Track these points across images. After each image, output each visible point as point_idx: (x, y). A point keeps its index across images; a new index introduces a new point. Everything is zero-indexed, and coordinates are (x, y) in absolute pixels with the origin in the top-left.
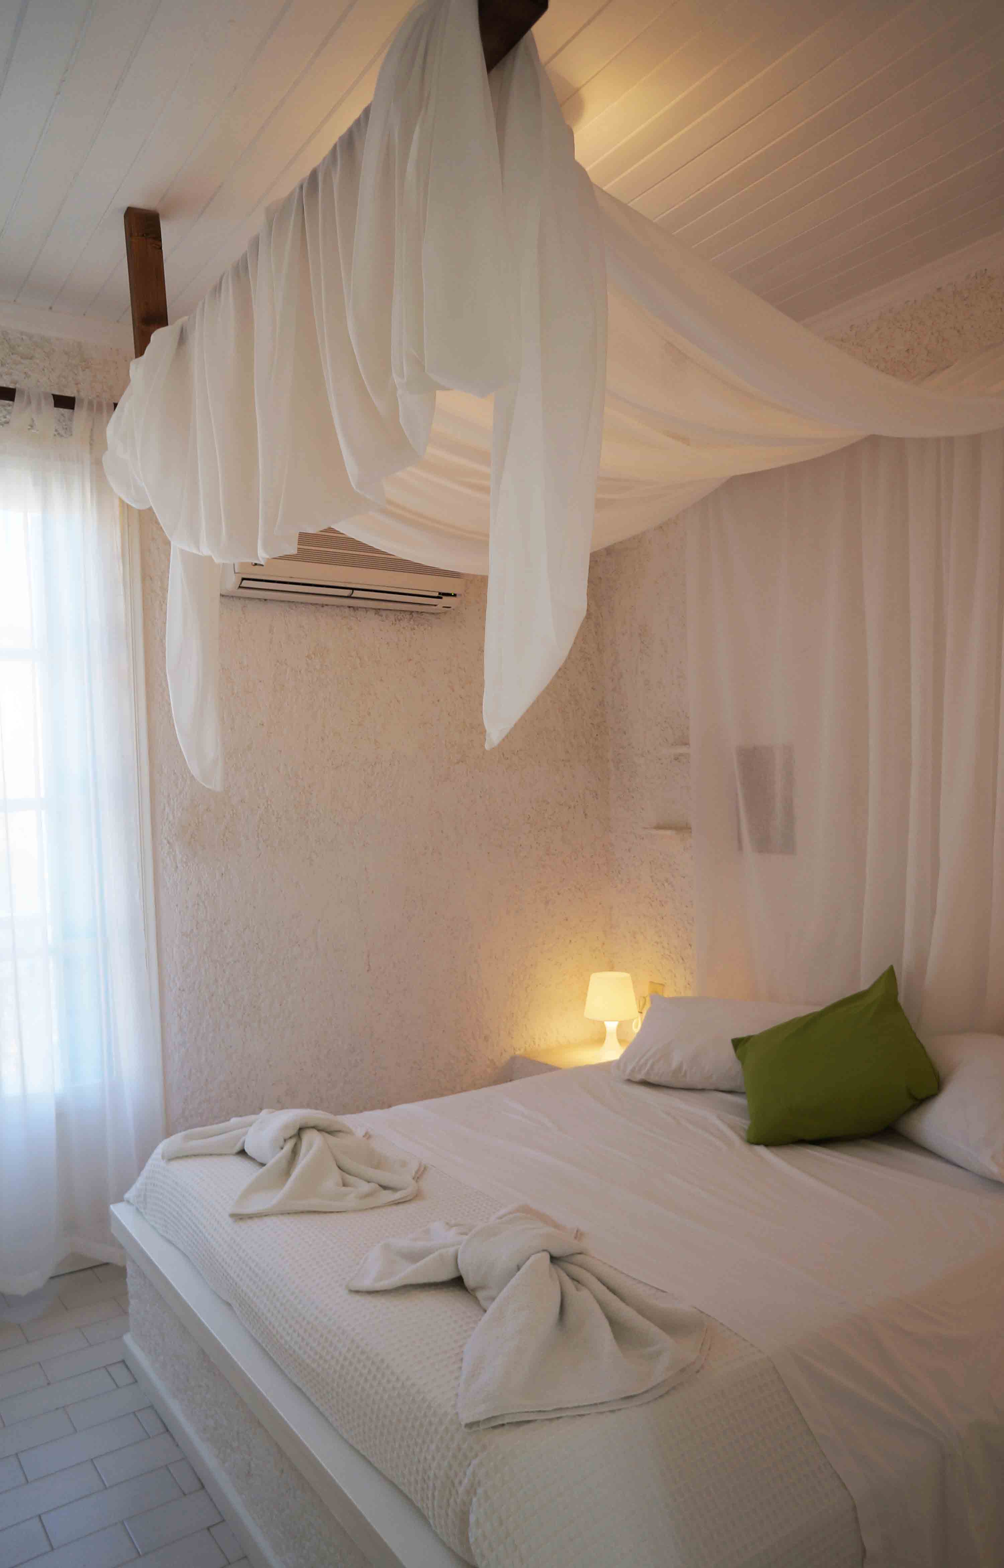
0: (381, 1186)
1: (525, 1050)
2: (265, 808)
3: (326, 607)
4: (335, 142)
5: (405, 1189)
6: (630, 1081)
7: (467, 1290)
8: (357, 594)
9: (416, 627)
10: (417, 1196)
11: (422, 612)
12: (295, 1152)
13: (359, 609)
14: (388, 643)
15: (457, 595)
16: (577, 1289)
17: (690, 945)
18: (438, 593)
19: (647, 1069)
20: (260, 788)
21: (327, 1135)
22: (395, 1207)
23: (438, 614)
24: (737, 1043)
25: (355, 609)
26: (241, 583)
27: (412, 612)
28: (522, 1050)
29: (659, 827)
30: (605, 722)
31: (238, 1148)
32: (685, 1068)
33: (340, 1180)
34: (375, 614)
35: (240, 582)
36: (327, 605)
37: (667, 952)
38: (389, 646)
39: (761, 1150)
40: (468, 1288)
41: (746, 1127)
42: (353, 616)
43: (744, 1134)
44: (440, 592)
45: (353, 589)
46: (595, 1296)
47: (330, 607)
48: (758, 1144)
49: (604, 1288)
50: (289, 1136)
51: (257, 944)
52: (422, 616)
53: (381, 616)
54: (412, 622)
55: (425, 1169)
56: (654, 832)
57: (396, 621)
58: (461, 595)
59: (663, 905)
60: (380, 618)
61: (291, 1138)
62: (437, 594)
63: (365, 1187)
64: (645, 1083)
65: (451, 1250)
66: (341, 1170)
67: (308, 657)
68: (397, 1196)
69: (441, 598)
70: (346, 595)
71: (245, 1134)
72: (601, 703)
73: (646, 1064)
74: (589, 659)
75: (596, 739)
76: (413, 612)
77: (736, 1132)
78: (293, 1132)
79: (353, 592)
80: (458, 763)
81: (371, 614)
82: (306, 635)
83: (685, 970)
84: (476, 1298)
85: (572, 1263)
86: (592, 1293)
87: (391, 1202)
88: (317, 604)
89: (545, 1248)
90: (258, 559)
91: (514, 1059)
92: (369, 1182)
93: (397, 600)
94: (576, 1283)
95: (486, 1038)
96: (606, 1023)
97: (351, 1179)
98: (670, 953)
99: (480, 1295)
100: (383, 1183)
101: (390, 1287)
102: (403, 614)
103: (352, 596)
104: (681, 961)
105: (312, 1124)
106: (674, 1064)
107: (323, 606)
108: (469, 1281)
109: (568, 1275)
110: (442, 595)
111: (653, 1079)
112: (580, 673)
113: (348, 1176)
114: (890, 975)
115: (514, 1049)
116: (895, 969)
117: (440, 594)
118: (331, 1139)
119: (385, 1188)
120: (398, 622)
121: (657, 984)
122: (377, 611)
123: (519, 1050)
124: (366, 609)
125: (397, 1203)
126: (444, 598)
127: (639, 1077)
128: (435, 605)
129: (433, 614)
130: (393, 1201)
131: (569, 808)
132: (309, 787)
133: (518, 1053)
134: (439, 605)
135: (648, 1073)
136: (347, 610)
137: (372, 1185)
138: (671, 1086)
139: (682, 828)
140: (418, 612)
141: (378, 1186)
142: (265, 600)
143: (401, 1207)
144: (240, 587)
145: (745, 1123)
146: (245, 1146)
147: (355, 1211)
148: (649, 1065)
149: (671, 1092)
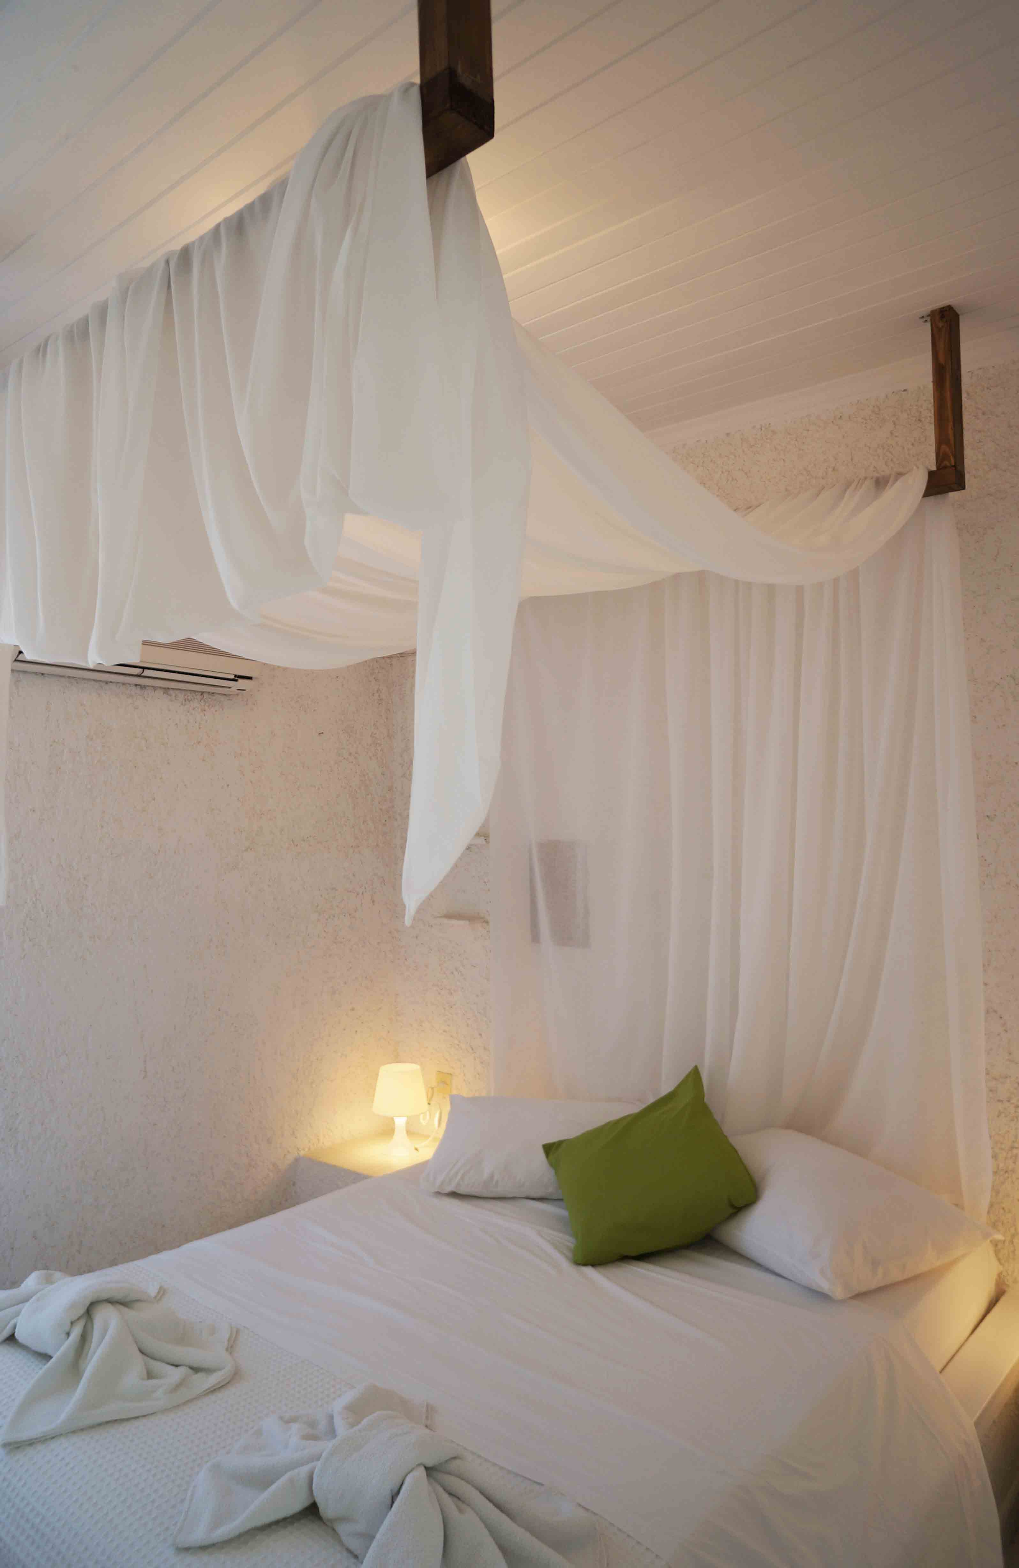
0: (192, 1368)
1: (309, 1149)
2: (33, 903)
3: (110, 684)
4: (217, 222)
5: (220, 1370)
6: (438, 1194)
7: (324, 1523)
8: (147, 673)
9: (206, 708)
10: (236, 1376)
11: (213, 693)
12: (84, 1338)
13: (147, 688)
14: (176, 724)
15: (253, 679)
16: (461, 1511)
17: (480, 1035)
18: (234, 676)
19: (457, 1180)
20: (29, 880)
21: (121, 1307)
22: (213, 1397)
23: (230, 695)
24: (549, 1149)
25: (143, 687)
26: (18, 656)
27: (202, 693)
28: (306, 1150)
29: (449, 916)
30: (393, 807)
31: (6, 1333)
32: (496, 1178)
33: (145, 1372)
34: (164, 693)
35: (17, 654)
36: (111, 682)
37: (456, 1042)
38: (177, 727)
39: (589, 1271)
40: (323, 1518)
41: (572, 1246)
42: (140, 695)
43: (570, 1255)
44: (236, 674)
45: (144, 668)
46: (481, 1518)
47: (115, 684)
48: (585, 1265)
49: (490, 1505)
50: (77, 1318)
51: (17, 1057)
52: (214, 698)
53: (170, 695)
54: (202, 703)
55: (238, 1332)
56: (446, 921)
57: (185, 701)
58: (256, 678)
59: (452, 994)
60: (169, 697)
61: (78, 1319)
62: (232, 677)
63: (176, 1375)
64: (454, 1195)
65: (304, 1470)
66: (145, 1355)
67: (88, 737)
68: (213, 1380)
69: (236, 680)
70: (136, 674)
71: (18, 1314)
72: (390, 789)
73: (457, 1173)
74: (380, 745)
75: (385, 825)
76: (204, 692)
77: (559, 1251)
78: (82, 1310)
79: (143, 671)
80: (246, 850)
81: (159, 693)
82: (88, 714)
83: (475, 1059)
84: (334, 1530)
85: (450, 1473)
86: (477, 1514)
87: (206, 1390)
88: (100, 681)
89: (419, 1462)
90: (87, 662)
91: (297, 1160)
92: (177, 1366)
93: (185, 680)
94: (455, 1499)
95: (269, 1141)
96: (395, 1118)
97: (157, 1366)
98: (459, 1042)
99: (343, 1529)
100: (195, 1365)
101: (232, 1535)
102: (194, 694)
103: (142, 675)
104: (470, 1050)
105: (105, 1296)
106: (486, 1175)
107: (107, 683)
108: (327, 1509)
109: (444, 1489)
110: (237, 678)
111: (462, 1190)
112: (370, 758)
113: (152, 1362)
114: (695, 1075)
115: (298, 1149)
116: (699, 1067)
117: (235, 676)
118: (130, 1314)
119: (196, 1370)
120: (187, 702)
121: (445, 1073)
122: (166, 690)
123: (304, 1150)
124: (155, 688)
125: (213, 1390)
126: (240, 680)
127: (449, 1189)
128: (230, 688)
129: (225, 695)
130: (209, 1389)
131: (358, 894)
132: (85, 878)
133: (302, 1153)
134: (232, 688)
135: (458, 1185)
136: (134, 688)
137: (182, 1371)
138: (482, 1196)
139: (474, 918)
140: (209, 692)
141: (188, 1369)
142: (43, 674)
143: (219, 1395)
144: (15, 660)
145: (569, 1241)
146: (16, 1330)
147: (165, 1411)
148: (459, 1177)
149: (482, 1203)
